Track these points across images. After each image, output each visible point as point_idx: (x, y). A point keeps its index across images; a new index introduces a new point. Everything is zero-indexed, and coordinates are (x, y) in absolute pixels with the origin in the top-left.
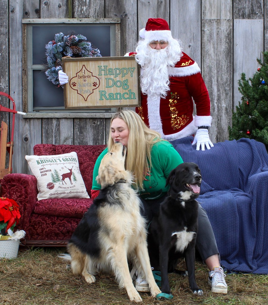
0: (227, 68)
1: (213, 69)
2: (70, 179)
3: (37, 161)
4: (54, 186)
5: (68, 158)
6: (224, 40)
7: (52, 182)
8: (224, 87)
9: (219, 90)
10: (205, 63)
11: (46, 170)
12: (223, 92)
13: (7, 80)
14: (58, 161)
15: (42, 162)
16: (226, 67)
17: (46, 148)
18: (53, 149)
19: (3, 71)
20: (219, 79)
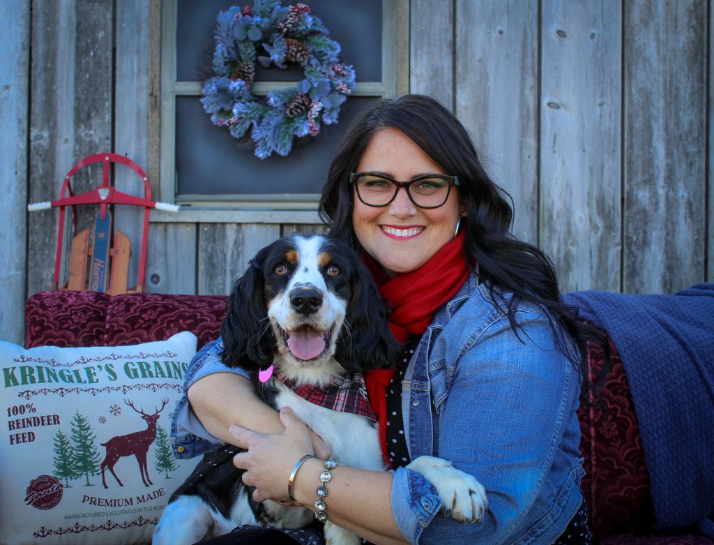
0: (692, 94)
1: (654, 96)
2: (142, 462)
3: (6, 370)
4: (61, 491)
5: (150, 361)
6: (683, 20)
7: (52, 475)
8: (683, 144)
9: (669, 154)
10: (633, 81)
11: (38, 414)
12: (680, 160)
13: (106, 120)
14: (102, 376)
15: (27, 375)
16: (689, 91)
17: (66, 310)
18: (95, 312)
19: (96, 97)
20: (672, 125)
